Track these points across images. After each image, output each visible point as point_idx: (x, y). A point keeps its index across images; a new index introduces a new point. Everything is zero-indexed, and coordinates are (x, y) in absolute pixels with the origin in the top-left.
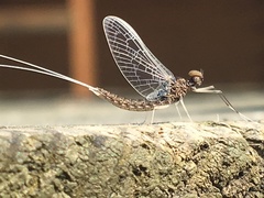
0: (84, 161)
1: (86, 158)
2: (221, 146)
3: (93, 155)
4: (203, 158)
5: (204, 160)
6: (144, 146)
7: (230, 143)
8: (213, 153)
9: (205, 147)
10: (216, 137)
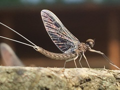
0: (10, 82)
1: (11, 81)
2: (98, 80)
3: (16, 79)
4: (87, 86)
5: (87, 87)
6: (49, 77)
7: (104, 78)
8: (93, 83)
9: (89, 80)
10: (96, 75)
